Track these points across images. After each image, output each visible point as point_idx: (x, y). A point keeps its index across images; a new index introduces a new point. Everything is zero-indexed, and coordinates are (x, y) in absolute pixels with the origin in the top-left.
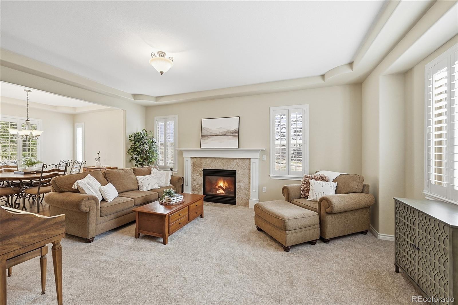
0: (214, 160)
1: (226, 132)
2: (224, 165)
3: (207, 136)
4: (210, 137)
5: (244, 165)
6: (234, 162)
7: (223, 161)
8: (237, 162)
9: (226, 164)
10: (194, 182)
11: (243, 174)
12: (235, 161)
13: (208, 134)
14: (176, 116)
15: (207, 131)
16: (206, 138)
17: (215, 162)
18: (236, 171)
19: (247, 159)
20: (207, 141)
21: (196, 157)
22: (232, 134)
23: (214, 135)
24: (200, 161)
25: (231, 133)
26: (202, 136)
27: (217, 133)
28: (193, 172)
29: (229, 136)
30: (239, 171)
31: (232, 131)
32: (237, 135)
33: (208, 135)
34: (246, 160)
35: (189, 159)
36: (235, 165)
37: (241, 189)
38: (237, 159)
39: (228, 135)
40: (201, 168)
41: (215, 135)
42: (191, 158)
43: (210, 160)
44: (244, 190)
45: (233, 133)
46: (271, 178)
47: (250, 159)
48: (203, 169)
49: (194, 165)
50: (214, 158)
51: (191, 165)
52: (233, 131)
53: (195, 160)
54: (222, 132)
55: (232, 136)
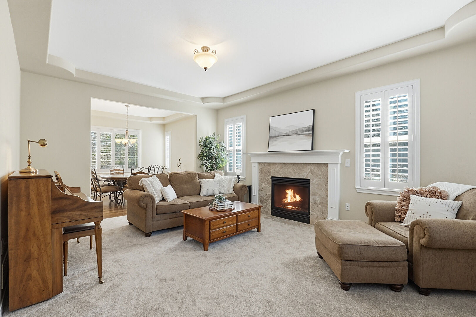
0: (284, 166)
1: (297, 131)
2: (295, 173)
3: (276, 137)
4: (279, 137)
5: (320, 173)
6: (308, 169)
7: (294, 167)
8: (311, 168)
9: (298, 171)
10: (262, 192)
11: (319, 184)
12: (309, 167)
13: (277, 134)
14: (244, 116)
15: (276, 131)
16: (275, 139)
17: (285, 168)
18: (310, 180)
19: (324, 164)
20: (275, 143)
21: (264, 163)
22: (304, 133)
23: (283, 136)
24: (269, 167)
25: (303, 131)
26: (270, 137)
27: (287, 132)
28: (261, 180)
29: (301, 136)
30: (314, 180)
31: (304, 129)
32: (311, 133)
33: (277, 135)
34: (323, 166)
35: (257, 165)
36: (309, 172)
37: (316, 204)
38: (312, 164)
39: (299, 134)
40: (269, 175)
41: (284, 135)
42: (259, 163)
43: (279, 166)
44: (320, 206)
45: (306, 131)
46: (357, 191)
47: (327, 164)
48: (272, 177)
49: (261, 172)
50: (284, 163)
51: (259, 172)
52: (306, 129)
53: (263, 166)
54: (291, 131)
55: (304, 135)
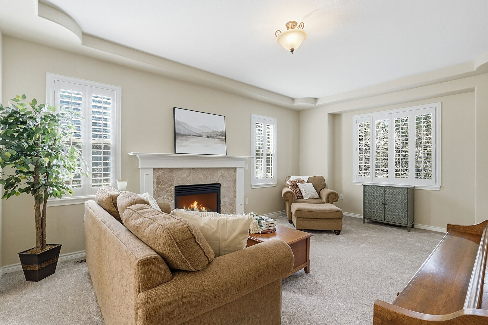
0: (192, 171)
1: (211, 133)
2: (206, 178)
4: (190, 137)
5: (229, 177)
6: (219, 174)
7: (205, 173)
9: (209, 176)
11: (228, 187)
12: (220, 171)
13: (187, 132)
15: (186, 128)
16: (185, 138)
17: (194, 174)
18: (220, 184)
19: (232, 168)
21: (162, 168)
22: (218, 137)
23: (195, 136)
24: (170, 174)
25: (217, 135)
26: (176, 135)
27: (200, 132)
28: (157, 194)
30: (224, 184)
31: (218, 133)
33: (187, 134)
34: (231, 170)
35: (151, 172)
36: (220, 177)
37: (226, 205)
38: (222, 169)
40: (171, 185)
41: (197, 135)
42: (154, 169)
43: (187, 172)
44: (229, 206)
45: (220, 136)
46: (252, 188)
47: (235, 169)
49: (158, 182)
50: (192, 168)
52: (220, 134)
54: (206, 133)
